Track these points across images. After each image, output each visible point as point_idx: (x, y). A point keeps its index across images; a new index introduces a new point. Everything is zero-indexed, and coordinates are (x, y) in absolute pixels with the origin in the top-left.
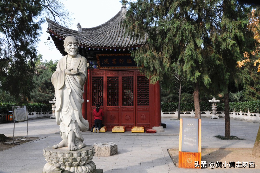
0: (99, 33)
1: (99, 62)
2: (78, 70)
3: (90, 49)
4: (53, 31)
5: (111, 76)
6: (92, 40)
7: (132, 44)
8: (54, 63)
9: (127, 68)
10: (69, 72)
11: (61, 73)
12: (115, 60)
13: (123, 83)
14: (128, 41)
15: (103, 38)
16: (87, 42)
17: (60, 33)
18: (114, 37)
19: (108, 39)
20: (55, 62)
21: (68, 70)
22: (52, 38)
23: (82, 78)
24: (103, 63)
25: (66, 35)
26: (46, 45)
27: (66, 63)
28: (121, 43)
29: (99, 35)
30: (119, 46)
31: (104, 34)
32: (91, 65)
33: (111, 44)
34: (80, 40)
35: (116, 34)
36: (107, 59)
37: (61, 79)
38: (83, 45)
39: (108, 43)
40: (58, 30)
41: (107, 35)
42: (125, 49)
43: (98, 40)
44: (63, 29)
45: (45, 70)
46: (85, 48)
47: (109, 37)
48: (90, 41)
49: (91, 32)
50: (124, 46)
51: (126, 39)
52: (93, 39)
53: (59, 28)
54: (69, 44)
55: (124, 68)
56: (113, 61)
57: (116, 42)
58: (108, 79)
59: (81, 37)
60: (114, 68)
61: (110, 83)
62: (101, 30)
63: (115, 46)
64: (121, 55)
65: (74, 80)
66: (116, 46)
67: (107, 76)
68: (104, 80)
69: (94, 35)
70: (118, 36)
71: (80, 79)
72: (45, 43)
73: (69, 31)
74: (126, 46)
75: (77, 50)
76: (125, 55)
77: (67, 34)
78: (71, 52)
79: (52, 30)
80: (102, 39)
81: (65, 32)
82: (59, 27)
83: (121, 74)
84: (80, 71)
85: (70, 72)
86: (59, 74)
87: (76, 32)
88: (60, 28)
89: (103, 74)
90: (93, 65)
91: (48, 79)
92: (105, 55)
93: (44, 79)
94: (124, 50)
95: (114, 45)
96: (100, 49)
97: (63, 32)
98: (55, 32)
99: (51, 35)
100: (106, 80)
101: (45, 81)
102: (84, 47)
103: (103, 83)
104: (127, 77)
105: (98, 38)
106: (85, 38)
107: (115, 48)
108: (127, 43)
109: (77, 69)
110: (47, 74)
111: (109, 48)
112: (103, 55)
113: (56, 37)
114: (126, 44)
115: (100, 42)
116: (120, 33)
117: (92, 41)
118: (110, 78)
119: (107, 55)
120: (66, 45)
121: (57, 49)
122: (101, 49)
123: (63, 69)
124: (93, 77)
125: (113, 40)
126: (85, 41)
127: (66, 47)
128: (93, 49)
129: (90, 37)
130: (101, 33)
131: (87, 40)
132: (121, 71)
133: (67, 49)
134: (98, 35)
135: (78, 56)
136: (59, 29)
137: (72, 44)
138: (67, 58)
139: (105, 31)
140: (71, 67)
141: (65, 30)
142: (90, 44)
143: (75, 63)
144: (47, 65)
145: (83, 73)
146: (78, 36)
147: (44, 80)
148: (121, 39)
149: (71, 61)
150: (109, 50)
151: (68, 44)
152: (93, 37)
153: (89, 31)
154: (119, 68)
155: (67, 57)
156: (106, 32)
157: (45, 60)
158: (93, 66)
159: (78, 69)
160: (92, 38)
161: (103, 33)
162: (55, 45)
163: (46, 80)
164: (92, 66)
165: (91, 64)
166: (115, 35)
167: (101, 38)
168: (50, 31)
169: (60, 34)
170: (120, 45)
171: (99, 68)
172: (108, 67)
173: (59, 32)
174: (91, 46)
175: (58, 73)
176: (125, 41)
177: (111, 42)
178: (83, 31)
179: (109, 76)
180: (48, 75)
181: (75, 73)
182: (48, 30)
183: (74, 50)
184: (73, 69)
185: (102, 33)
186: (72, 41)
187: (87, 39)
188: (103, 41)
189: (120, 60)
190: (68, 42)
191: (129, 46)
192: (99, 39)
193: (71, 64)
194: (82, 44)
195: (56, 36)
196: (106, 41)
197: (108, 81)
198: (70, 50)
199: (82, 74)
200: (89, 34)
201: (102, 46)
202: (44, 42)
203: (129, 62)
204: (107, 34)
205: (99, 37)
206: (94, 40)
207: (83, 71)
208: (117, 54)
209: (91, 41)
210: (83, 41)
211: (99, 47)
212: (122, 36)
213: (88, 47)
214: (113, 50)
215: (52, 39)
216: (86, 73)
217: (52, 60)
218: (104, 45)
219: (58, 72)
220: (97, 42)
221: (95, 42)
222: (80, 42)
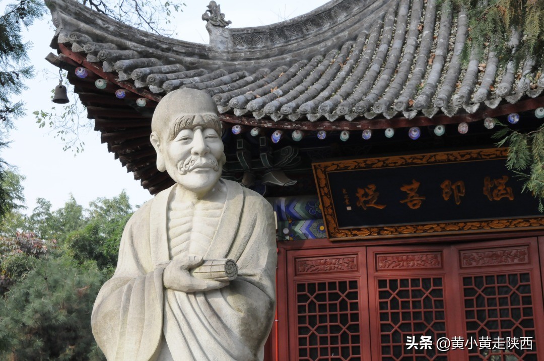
0: (321, 47)
1: (327, 202)
2: (231, 265)
3: (276, 136)
4: (83, 55)
5: (398, 275)
6: (285, 86)
7: (511, 92)
8: (86, 215)
9: (487, 229)
10: (184, 279)
11: (143, 282)
12: (416, 185)
13: (469, 314)
14: (486, 80)
15: (342, 74)
16: (259, 100)
17: (119, 63)
18: (405, 60)
19: (370, 74)
20: (93, 208)
21: (181, 268)
22: (76, 91)
23: (255, 304)
24: (349, 208)
25: (152, 72)
26: (44, 124)
27: (168, 229)
28: (442, 92)
29: (324, 56)
30: (436, 110)
31: (349, 52)
32: (287, 223)
33: (392, 103)
34: (223, 92)
35: (417, 47)
36: (373, 187)
37: (142, 319)
38: (240, 117)
39: (370, 97)
40: (107, 49)
41: (366, 57)
42: (471, 125)
43: (317, 86)
44: (131, 40)
45: (37, 255)
46: (254, 132)
47: (375, 67)
48: (275, 97)
49: (279, 43)
50: (462, 111)
51: (472, 66)
52: (293, 81)
53: (110, 37)
54: (180, 130)
55: (472, 227)
56: (405, 195)
57: (417, 88)
58: (382, 295)
59: (226, 78)
60: (411, 229)
61: (395, 317)
62: (330, 33)
63: (413, 114)
64: (449, 160)
65: (213, 320)
66: (420, 113)
67: (375, 277)
68: (362, 299)
69: (296, 61)
70: (428, 57)
71: (242, 315)
72: (40, 116)
73: (163, 50)
74: (475, 108)
75: (219, 161)
76: (472, 158)
77: (154, 64)
78: (190, 171)
79: (75, 47)
80: (337, 80)
81: (143, 54)
82: (113, 33)
83: (456, 264)
84: (240, 272)
85: (191, 275)
86: (130, 289)
87: (200, 52)
88: (115, 39)
89: (354, 269)
90: (296, 220)
91: (56, 304)
92: (363, 165)
93: (36, 304)
94: (463, 129)
95: (409, 108)
96: (333, 136)
97: (133, 57)
98: (90, 58)
99: (72, 78)
100: (375, 300)
101: (38, 315)
102: (246, 129)
103: (355, 317)
104: (490, 278)
105: (320, 76)
106: (250, 78)
107: (414, 122)
108: (480, 92)
109: (224, 262)
110: (50, 280)
111: (378, 127)
112: (350, 164)
113: (100, 84)
114: (476, 97)
115: (328, 98)
116: (433, 39)
117: (285, 93)
118: (393, 287)
119: (370, 161)
120: (166, 135)
121: (106, 144)
122: (339, 132)
123: (151, 265)
124: (299, 285)
125: (398, 78)
126: (248, 95)
127: (164, 145)
128: (297, 136)
129: (275, 73)
130: (333, 47)
131: (260, 90)
132: (453, 249)
133: (171, 159)
134: (319, 57)
135: (225, 189)
136: (112, 42)
137: (192, 129)
138: (173, 205)
139: (354, 35)
140: (195, 253)
141: (141, 48)
142: (278, 109)
143: (211, 229)
144: (52, 227)
145: (256, 279)
146: (212, 70)
147: (36, 312)
148: (442, 70)
149: (191, 221)
150: (378, 134)
151: (175, 134)
152: (292, 70)
153: (269, 44)
154: (443, 229)
155: (171, 198)
156: (361, 39)
157: (40, 201)
158: (300, 228)
159: (232, 257)
160: (285, 79)
161: (343, 44)
162: (96, 129)
163: (46, 310)
164: (295, 224)
165: (284, 216)
166: (409, 49)
167: (334, 77)
168: (66, 54)
169: (120, 68)
170: (442, 104)
171: (330, 236)
172: (382, 229)
173: (113, 60)
174: (285, 119)
175: (125, 288)
176: (468, 77)
177: (390, 92)
178: (235, 45)
179: (388, 275)
180: (56, 281)
181: (214, 284)
182: (55, 52)
183: (204, 161)
184: (202, 263)
185: (340, 48)
186: (191, 115)
187: (260, 86)
188: (345, 88)
189: (443, 186)
190: (175, 119)
191: (494, 107)
192: (322, 81)
193: (194, 235)
194: (238, 113)
195: (99, 77)
196: (360, 89)
197: (382, 306)
198: (186, 162)
199: (252, 283)
200: (267, 57)
201: (342, 118)
202: (36, 113)
203: (500, 192)
204: (367, 51)
205: (321, 67)
206: (299, 88)
207: (257, 265)
208: (428, 155)
209: (281, 92)
210: (241, 98)
211: (327, 124)
212: (448, 51)
213: (270, 125)
214: (402, 133)
215: (77, 95)
216: (269, 276)
217: (78, 203)
218: (351, 112)
219: (125, 281)
220: (314, 97)
221: (302, 97)
222: (226, 103)
